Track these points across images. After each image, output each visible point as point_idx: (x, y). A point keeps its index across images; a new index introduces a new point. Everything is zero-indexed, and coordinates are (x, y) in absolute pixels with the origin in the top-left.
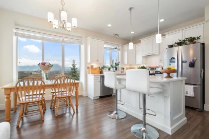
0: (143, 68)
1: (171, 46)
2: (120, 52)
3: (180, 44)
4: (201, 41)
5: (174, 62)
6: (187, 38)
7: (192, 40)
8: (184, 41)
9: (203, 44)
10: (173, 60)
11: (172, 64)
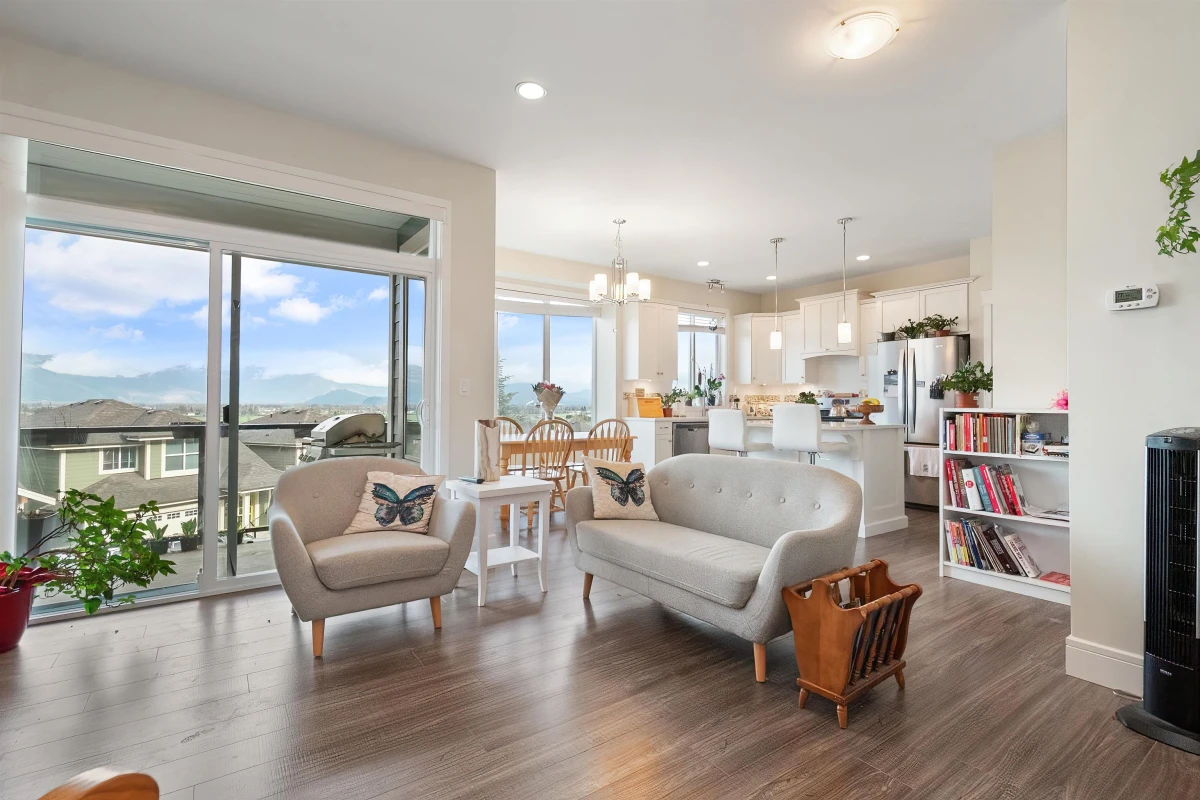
0: (807, 398)
1: (890, 337)
2: (723, 338)
3: (912, 331)
4: (962, 329)
5: (895, 383)
6: (929, 319)
7: (939, 327)
8: (921, 325)
9: (966, 337)
10: (893, 377)
11: (890, 388)
